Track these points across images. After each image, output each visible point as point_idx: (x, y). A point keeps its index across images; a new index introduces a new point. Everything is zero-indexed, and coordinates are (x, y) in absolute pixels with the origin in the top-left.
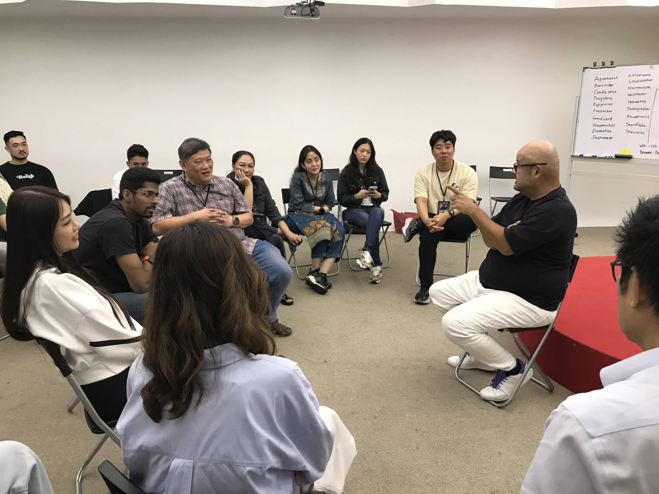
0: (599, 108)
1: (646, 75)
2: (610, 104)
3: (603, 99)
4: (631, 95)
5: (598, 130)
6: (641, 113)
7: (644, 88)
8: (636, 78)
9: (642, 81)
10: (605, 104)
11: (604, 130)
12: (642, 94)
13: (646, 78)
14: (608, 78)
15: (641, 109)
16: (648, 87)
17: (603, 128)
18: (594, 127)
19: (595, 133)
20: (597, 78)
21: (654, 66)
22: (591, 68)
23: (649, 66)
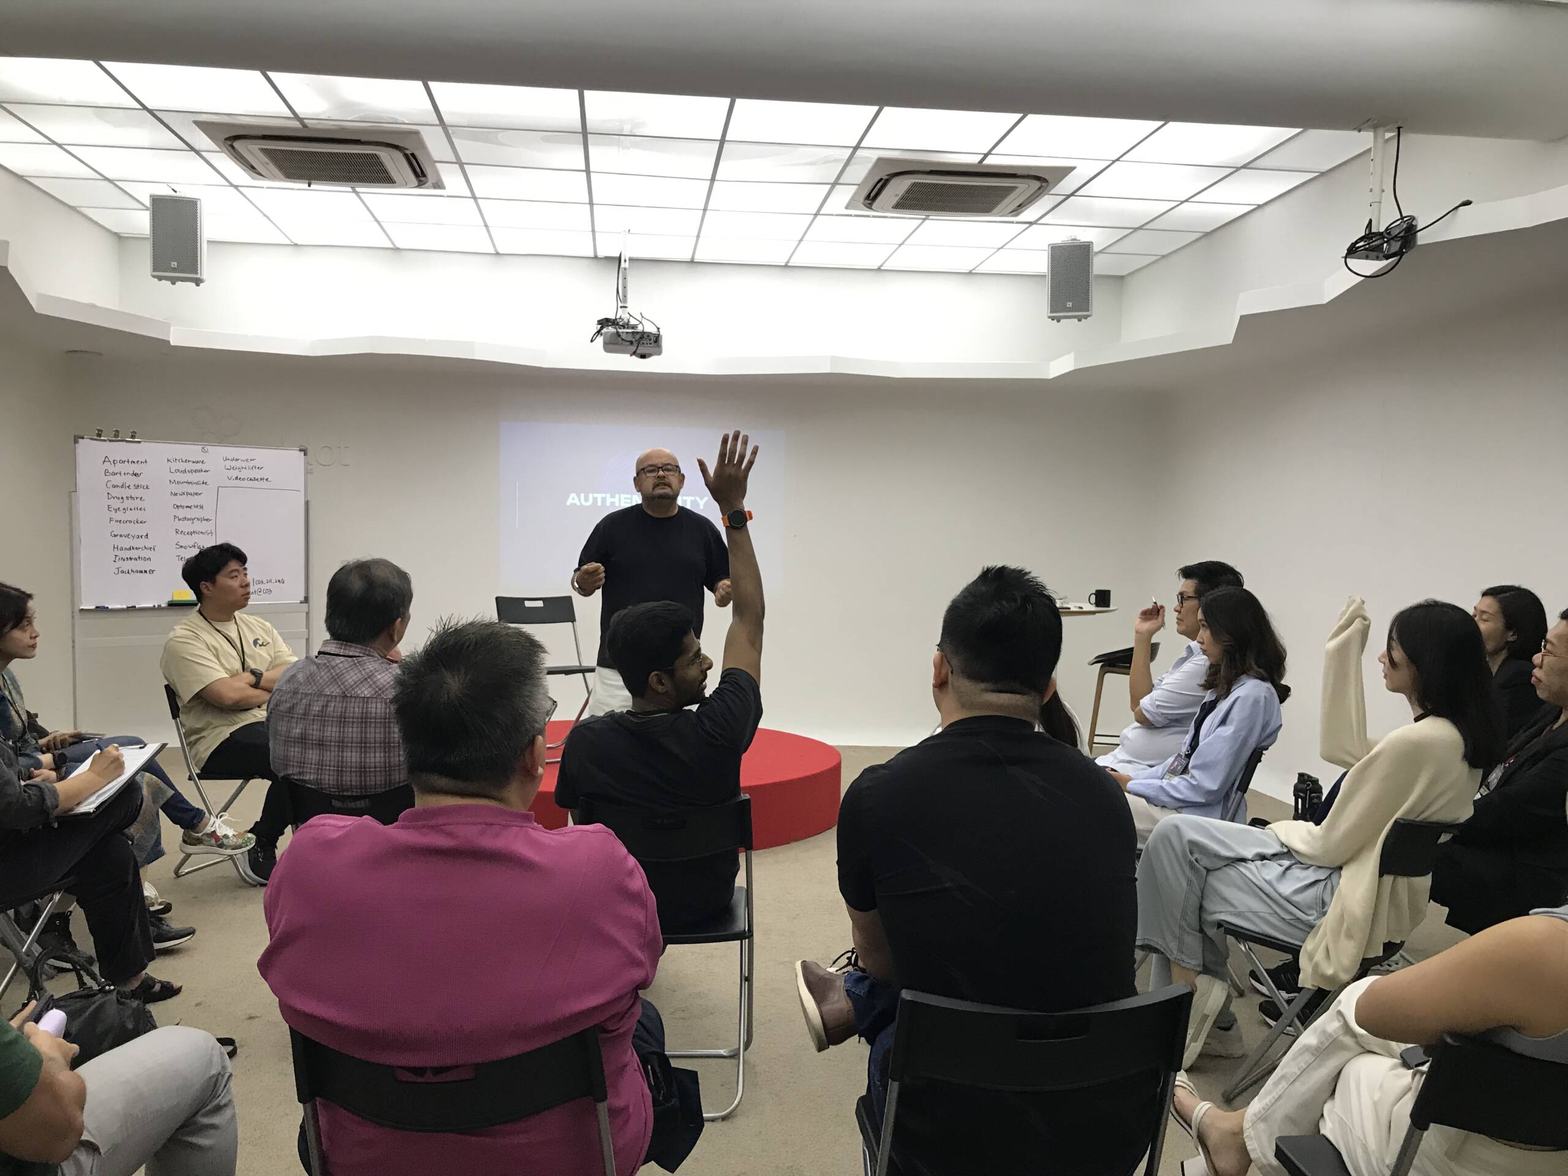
0: (120, 516)
1: (197, 462)
2: (141, 509)
3: (125, 498)
4: (176, 494)
5: (125, 557)
6: (198, 526)
7: (197, 483)
8: (182, 466)
9: (191, 471)
10: (131, 509)
11: (137, 557)
12: (196, 494)
13: (199, 466)
14: (130, 461)
15: (198, 519)
16: (203, 483)
17: (134, 554)
18: (117, 552)
19: (120, 563)
20: (107, 460)
21: (209, 447)
22: (91, 439)
23: (200, 447)
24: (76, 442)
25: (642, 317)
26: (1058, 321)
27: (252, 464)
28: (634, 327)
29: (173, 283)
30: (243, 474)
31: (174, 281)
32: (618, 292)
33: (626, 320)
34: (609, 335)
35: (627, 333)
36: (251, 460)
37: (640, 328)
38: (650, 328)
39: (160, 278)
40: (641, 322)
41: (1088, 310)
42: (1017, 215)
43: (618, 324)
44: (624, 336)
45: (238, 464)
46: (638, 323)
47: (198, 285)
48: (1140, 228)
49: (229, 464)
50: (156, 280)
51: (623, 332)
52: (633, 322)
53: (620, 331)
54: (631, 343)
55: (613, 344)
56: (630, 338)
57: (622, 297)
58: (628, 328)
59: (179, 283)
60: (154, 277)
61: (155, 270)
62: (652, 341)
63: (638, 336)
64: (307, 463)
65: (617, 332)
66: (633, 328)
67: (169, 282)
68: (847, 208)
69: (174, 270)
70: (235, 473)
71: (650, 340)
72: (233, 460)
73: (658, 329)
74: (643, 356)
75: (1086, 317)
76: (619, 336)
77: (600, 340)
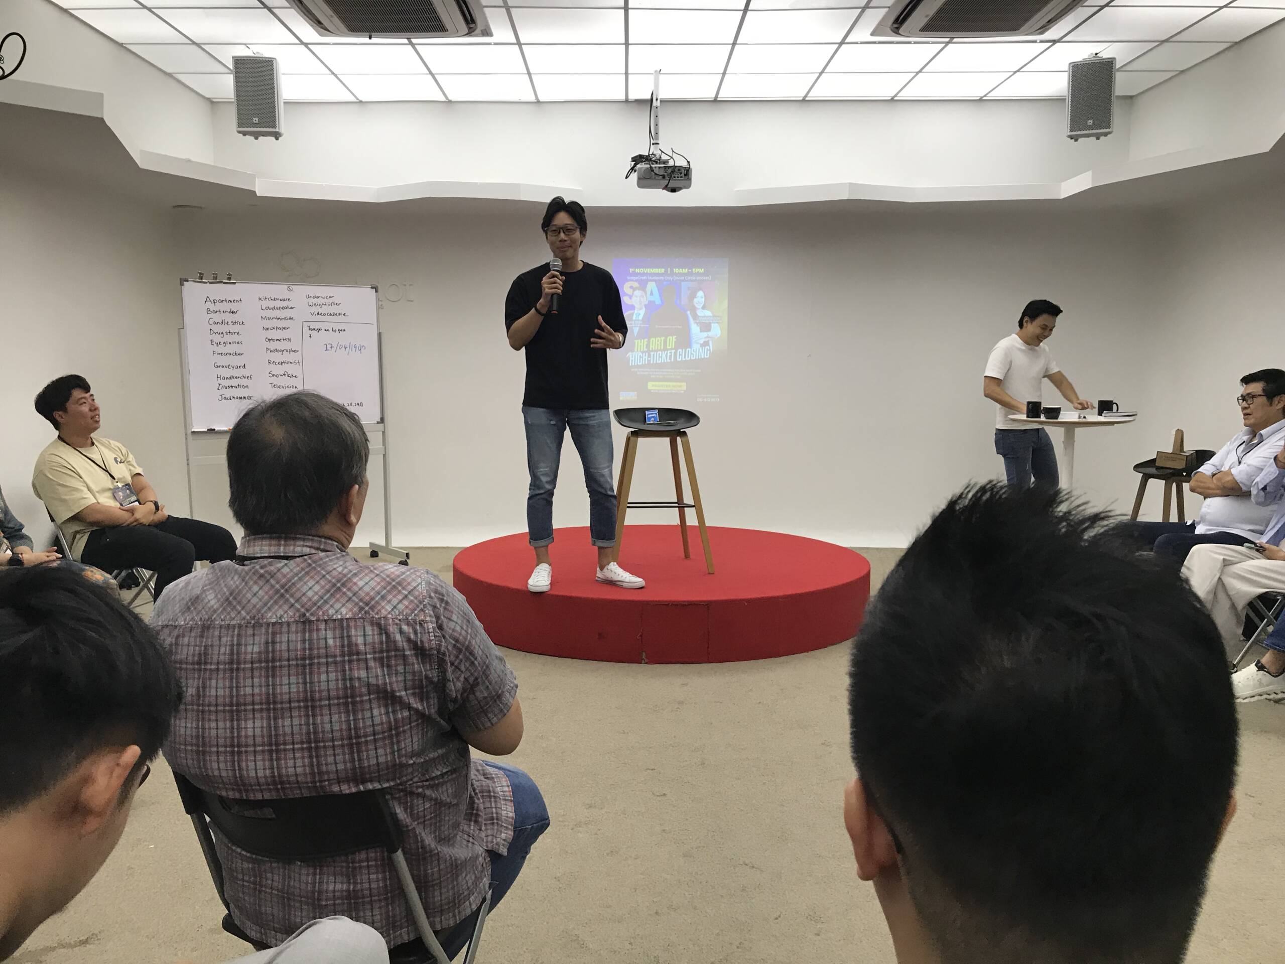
0: (221, 349)
1: (284, 300)
2: (238, 343)
3: (225, 334)
4: (267, 329)
5: (227, 385)
6: (287, 357)
7: (285, 319)
8: (272, 304)
9: (279, 308)
10: (230, 343)
11: (237, 385)
12: (284, 328)
13: (285, 304)
14: (228, 300)
15: (287, 351)
16: (290, 319)
17: (234, 382)
18: (220, 381)
19: (223, 391)
20: (208, 299)
21: (292, 286)
22: (194, 281)
23: (286, 286)
24: (182, 284)
25: (673, 151)
26: (1076, 140)
27: (330, 301)
28: (666, 162)
29: (256, 138)
30: (323, 310)
31: (256, 135)
32: (650, 132)
33: (658, 156)
34: (643, 170)
35: (659, 167)
36: (330, 297)
37: (671, 163)
38: (681, 162)
39: (245, 134)
40: (672, 157)
41: (1109, 127)
42: (1042, 33)
43: (651, 160)
44: (657, 171)
45: (319, 301)
46: (670, 158)
47: (277, 139)
48: (1167, 41)
49: (311, 301)
50: (241, 135)
51: (655, 167)
52: (664, 157)
53: (653, 166)
54: (664, 177)
55: (646, 180)
56: (662, 172)
57: (654, 135)
58: (659, 164)
59: (261, 138)
60: (239, 132)
61: (239, 126)
62: (683, 175)
63: (670, 171)
64: (378, 300)
65: (651, 167)
66: (664, 163)
67: (252, 138)
68: (872, 34)
69: (255, 125)
70: (317, 309)
71: (681, 174)
72: (314, 297)
73: (688, 162)
74: (673, 190)
75: (1106, 134)
76: (653, 171)
77: (634, 176)
